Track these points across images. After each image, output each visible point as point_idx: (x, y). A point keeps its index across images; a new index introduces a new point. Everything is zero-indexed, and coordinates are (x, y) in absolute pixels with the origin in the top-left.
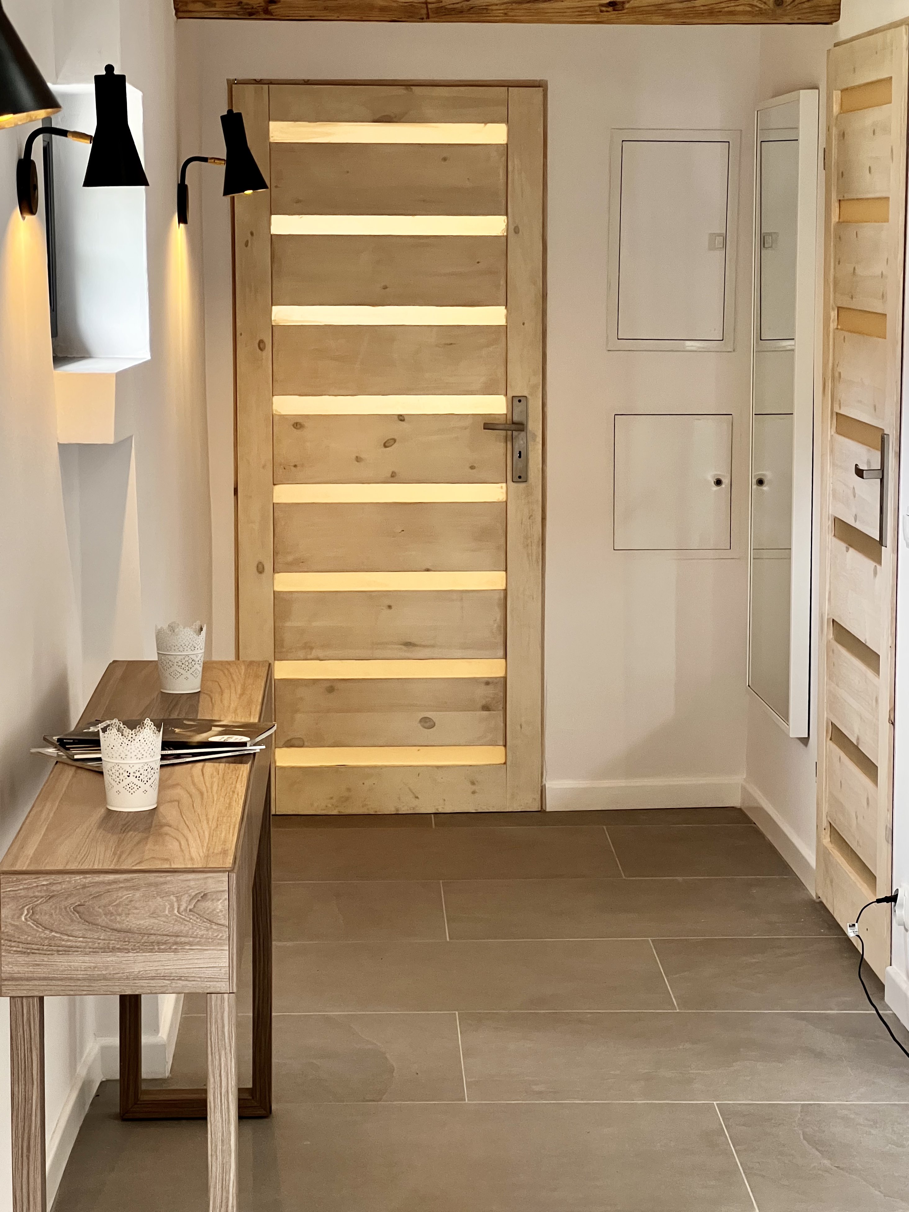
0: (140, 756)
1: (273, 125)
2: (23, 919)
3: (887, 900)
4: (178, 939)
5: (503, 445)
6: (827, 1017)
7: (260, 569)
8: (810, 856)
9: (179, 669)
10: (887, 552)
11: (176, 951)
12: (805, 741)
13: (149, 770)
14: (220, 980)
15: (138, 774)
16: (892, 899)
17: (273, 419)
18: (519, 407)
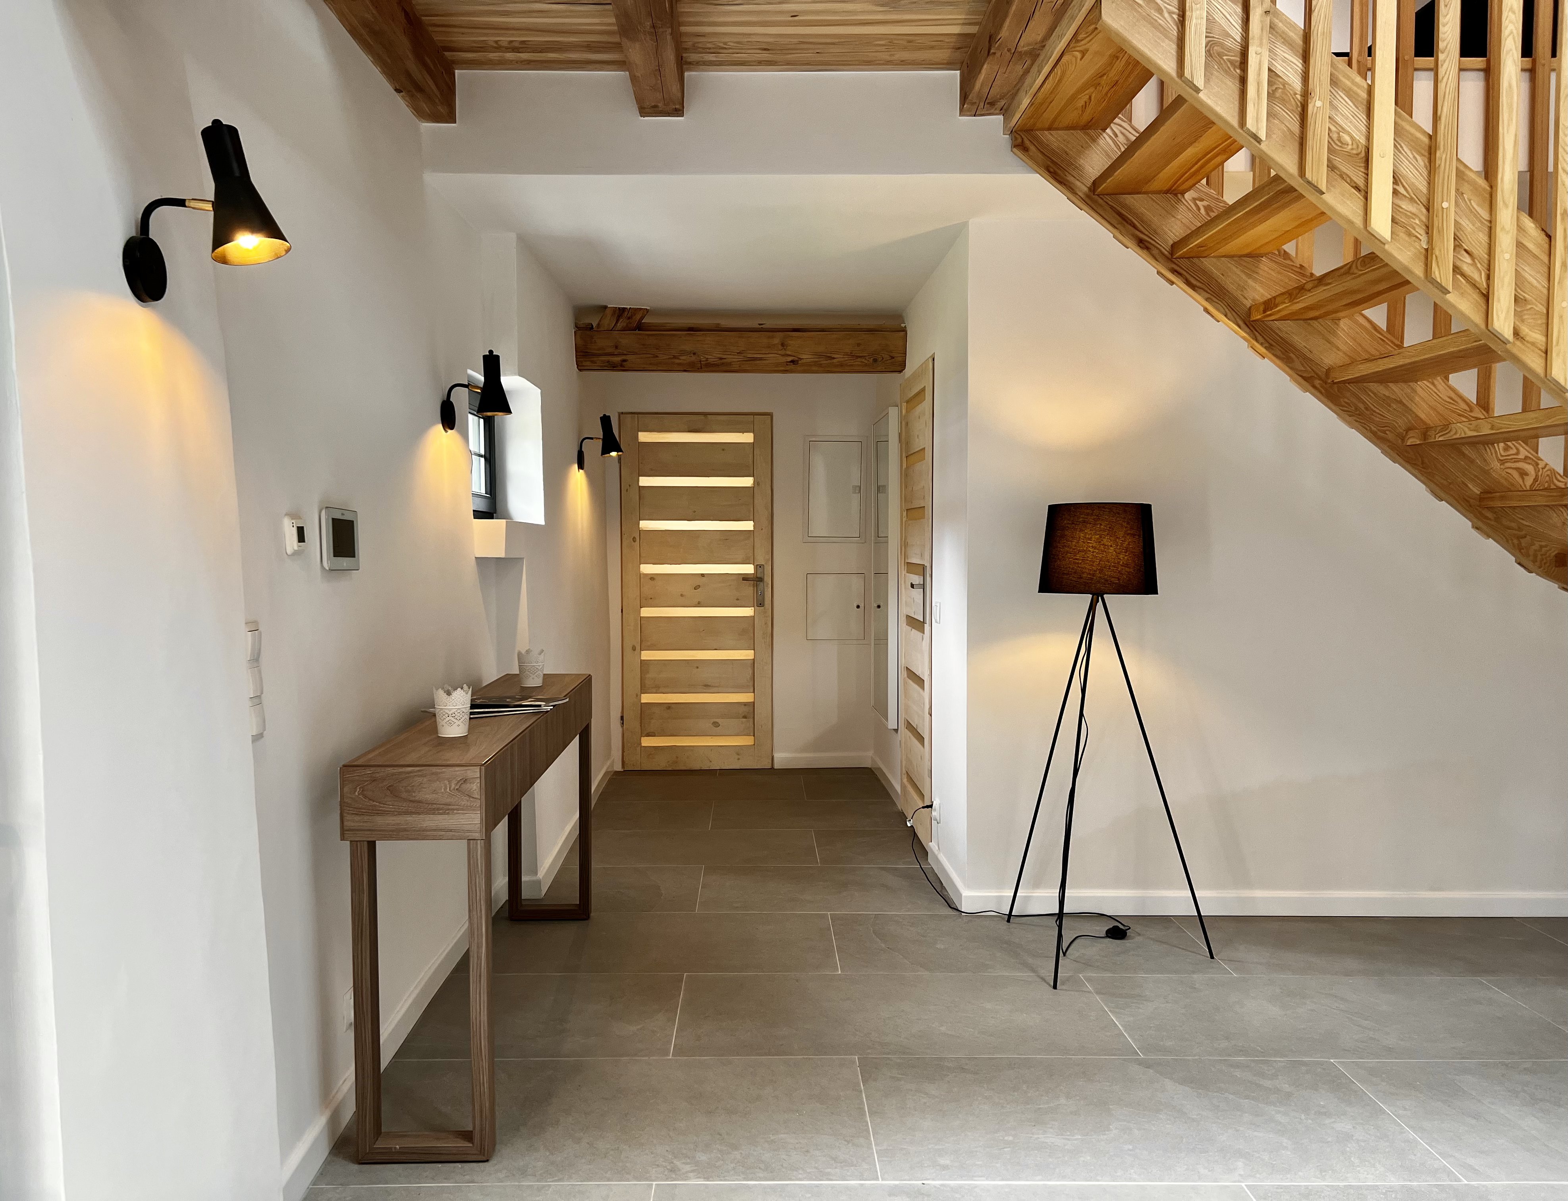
0: (455, 704)
1: (640, 433)
2: (357, 794)
3: (928, 807)
4: (450, 807)
5: (752, 588)
6: (896, 869)
7: (634, 649)
8: (898, 788)
9: (528, 673)
10: (927, 627)
11: (448, 814)
12: (896, 730)
13: (461, 713)
14: (475, 832)
15: (454, 715)
16: (931, 806)
17: (642, 576)
18: (760, 570)
